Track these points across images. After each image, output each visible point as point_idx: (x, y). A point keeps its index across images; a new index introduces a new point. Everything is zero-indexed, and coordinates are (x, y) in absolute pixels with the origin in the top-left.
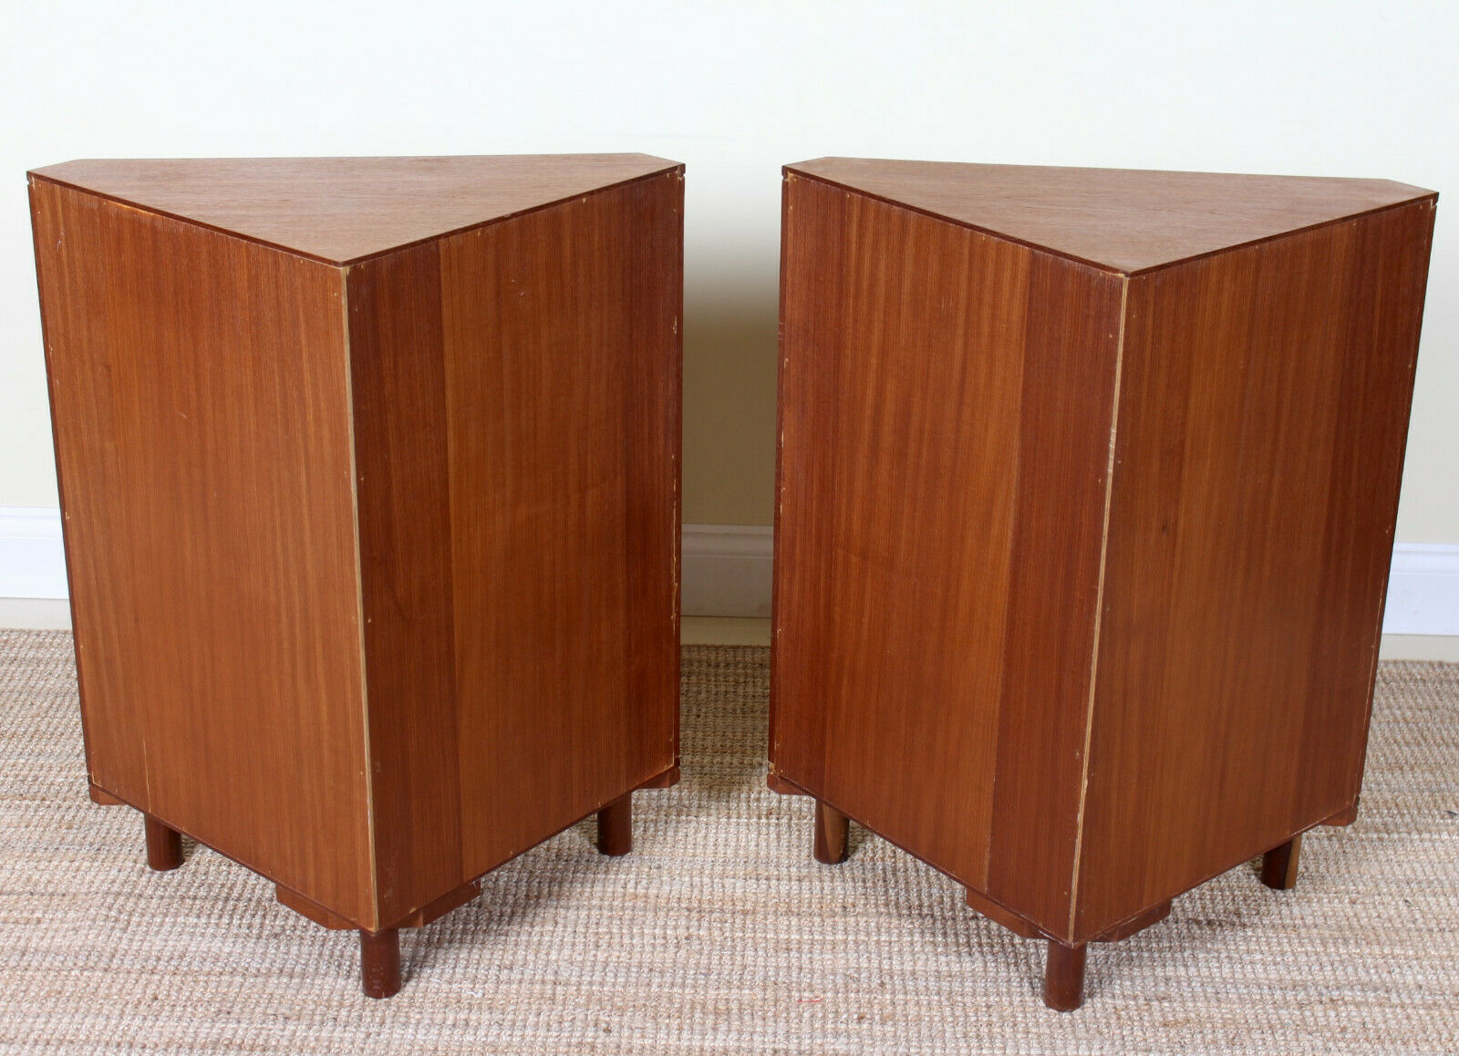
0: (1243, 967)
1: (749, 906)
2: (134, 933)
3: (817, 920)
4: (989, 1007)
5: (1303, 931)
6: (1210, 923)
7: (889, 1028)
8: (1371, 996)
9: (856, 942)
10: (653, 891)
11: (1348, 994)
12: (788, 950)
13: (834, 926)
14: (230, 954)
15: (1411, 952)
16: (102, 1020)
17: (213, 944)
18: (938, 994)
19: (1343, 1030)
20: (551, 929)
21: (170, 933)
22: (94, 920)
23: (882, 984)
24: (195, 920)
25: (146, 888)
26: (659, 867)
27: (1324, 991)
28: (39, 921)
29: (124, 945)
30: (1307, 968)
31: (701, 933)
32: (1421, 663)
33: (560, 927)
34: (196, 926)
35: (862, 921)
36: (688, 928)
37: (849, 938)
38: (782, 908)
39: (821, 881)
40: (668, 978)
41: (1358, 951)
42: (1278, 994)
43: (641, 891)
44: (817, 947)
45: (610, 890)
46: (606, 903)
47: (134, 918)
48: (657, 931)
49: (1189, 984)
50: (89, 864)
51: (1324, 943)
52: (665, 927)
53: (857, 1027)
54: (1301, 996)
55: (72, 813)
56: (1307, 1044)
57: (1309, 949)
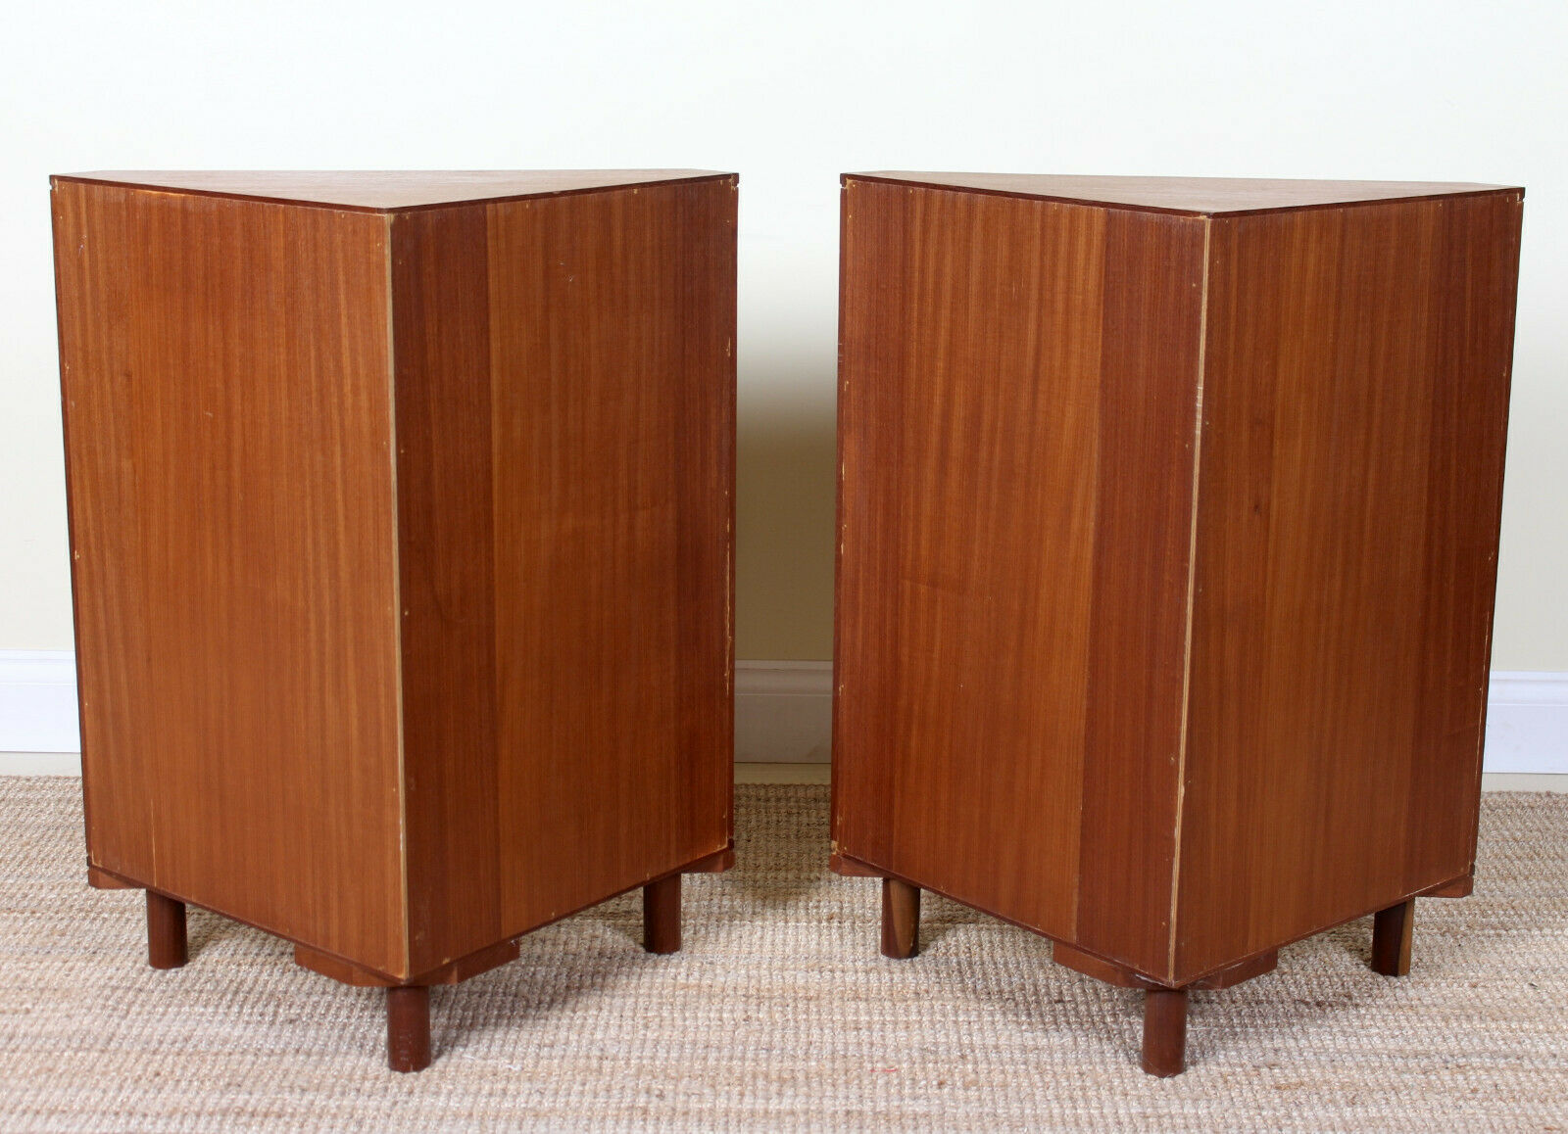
0: (1359, 1040)
1: (812, 993)
2: (134, 1021)
3: (887, 1004)
4: (1081, 1074)
5: (1422, 1010)
6: (1319, 1004)
7: (973, 1093)
8: (1502, 1063)
9: (931, 1021)
10: (706, 982)
11: (1476, 1061)
12: (857, 1029)
13: (907, 1011)
14: (241, 1037)
15: (1541, 1027)
16: (98, 1094)
17: (222, 1029)
18: (1025, 1063)
19: (1474, 1091)
20: (595, 1013)
21: (174, 1020)
22: (90, 1009)
23: (963, 1057)
24: (202, 1010)
25: (147, 984)
26: (711, 963)
27: (1449, 1059)
28: (28, 1011)
29: (123, 1030)
30: (1428, 1040)
31: (761, 1016)
32: (1528, 794)
33: (605, 1013)
34: (202, 1014)
35: (937, 1005)
36: (746, 1012)
37: (924, 1019)
38: (850, 994)
39: (891, 973)
40: (726, 1052)
41: (1483, 1026)
42: (1399, 1062)
43: (692, 981)
44: (890, 1026)
45: (659, 980)
46: (655, 992)
47: (133, 1009)
48: (712, 1015)
49: (1301, 1055)
50: (83, 965)
51: (1445, 1019)
52: (721, 1011)
53: (937, 1091)
54: (1425, 1062)
55: (65, 922)
56: (1435, 1103)
57: (1430, 1024)
